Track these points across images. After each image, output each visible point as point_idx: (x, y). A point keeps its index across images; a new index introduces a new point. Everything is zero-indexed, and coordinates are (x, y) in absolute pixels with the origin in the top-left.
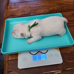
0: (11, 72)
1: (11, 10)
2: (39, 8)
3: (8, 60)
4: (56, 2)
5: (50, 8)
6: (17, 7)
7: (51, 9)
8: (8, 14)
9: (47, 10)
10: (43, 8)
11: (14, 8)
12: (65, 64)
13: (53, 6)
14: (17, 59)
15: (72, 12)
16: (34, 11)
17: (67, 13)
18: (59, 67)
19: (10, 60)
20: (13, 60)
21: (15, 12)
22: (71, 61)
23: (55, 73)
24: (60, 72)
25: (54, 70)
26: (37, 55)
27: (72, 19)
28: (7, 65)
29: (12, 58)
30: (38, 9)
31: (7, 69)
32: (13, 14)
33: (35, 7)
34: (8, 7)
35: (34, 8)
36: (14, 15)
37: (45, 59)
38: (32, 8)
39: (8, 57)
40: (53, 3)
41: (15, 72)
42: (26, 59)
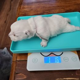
0: (18, 74)
1: (24, 10)
2: (53, 8)
3: (17, 61)
4: (73, 2)
5: (66, 9)
6: (30, 7)
7: (68, 9)
8: (20, 13)
9: (62, 10)
10: (58, 8)
11: (27, 8)
13: (69, 6)
14: (27, 60)
18: (77, 74)
19: (18, 61)
20: (22, 61)
21: (28, 12)
26: (49, 57)
28: (15, 65)
29: (21, 58)
31: (14, 70)
32: (25, 13)
33: (49, 7)
35: (48, 8)
36: (27, 14)
37: (59, 62)
38: (46, 8)
39: (17, 58)
40: (70, 3)
41: (23, 74)
42: (36, 60)
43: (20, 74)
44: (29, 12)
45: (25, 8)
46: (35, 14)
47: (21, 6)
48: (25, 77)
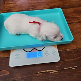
0: (1, 71)
1: (8, 6)
5: (50, 5)
6: (15, 2)
7: (52, 5)
9: (47, 6)
10: (43, 4)
11: (11, 4)
12: (63, 62)
13: (53, 2)
15: (75, 8)
16: (32, 7)
17: (69, 9)
18: (56, 66)
19: (2, 58)
20: (5, 58)
22: (71, 60)
23: (51, 72)
24: (57, 71)
25: (51, 70)
26: (32, 53)
27: (73, 15)
30: (38, 5)
32: (10, 9)
33: (35, 3)
34: (5, 3)
35: (33, 4)
37: (40, 56)
38: (31, 4)
41: (6, 71)
42: (19, 56)
43: (3, 71)
44: (13, 8)
45: (10, 4)
46: (20, 10)
47: (5, 2)
48: (8, 73)
